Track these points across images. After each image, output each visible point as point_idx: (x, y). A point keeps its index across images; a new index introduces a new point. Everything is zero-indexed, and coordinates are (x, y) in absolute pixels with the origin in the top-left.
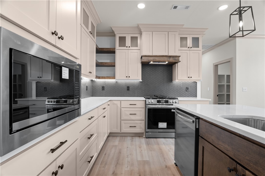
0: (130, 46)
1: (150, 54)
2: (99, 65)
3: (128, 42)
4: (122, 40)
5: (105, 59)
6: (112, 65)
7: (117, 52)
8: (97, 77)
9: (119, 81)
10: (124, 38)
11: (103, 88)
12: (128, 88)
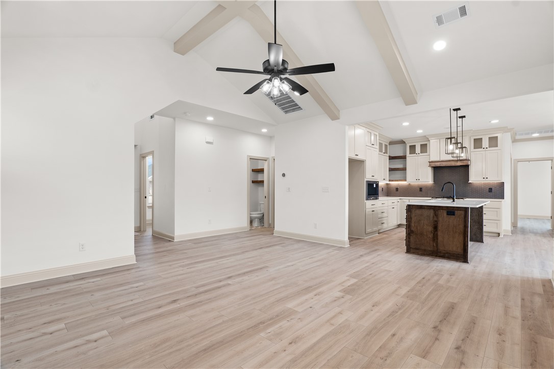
0: (420, 153)
1: (438, 159)
2: (391, 170)
3: (418, 149)
4: (413, 148)
5: (398, 164)
6: (404, 169)
7: (407, 158)
8: (390, 181)
9: (412, 183)
10: (414, 146)
11: (397, 189)
12: (421, 189)
